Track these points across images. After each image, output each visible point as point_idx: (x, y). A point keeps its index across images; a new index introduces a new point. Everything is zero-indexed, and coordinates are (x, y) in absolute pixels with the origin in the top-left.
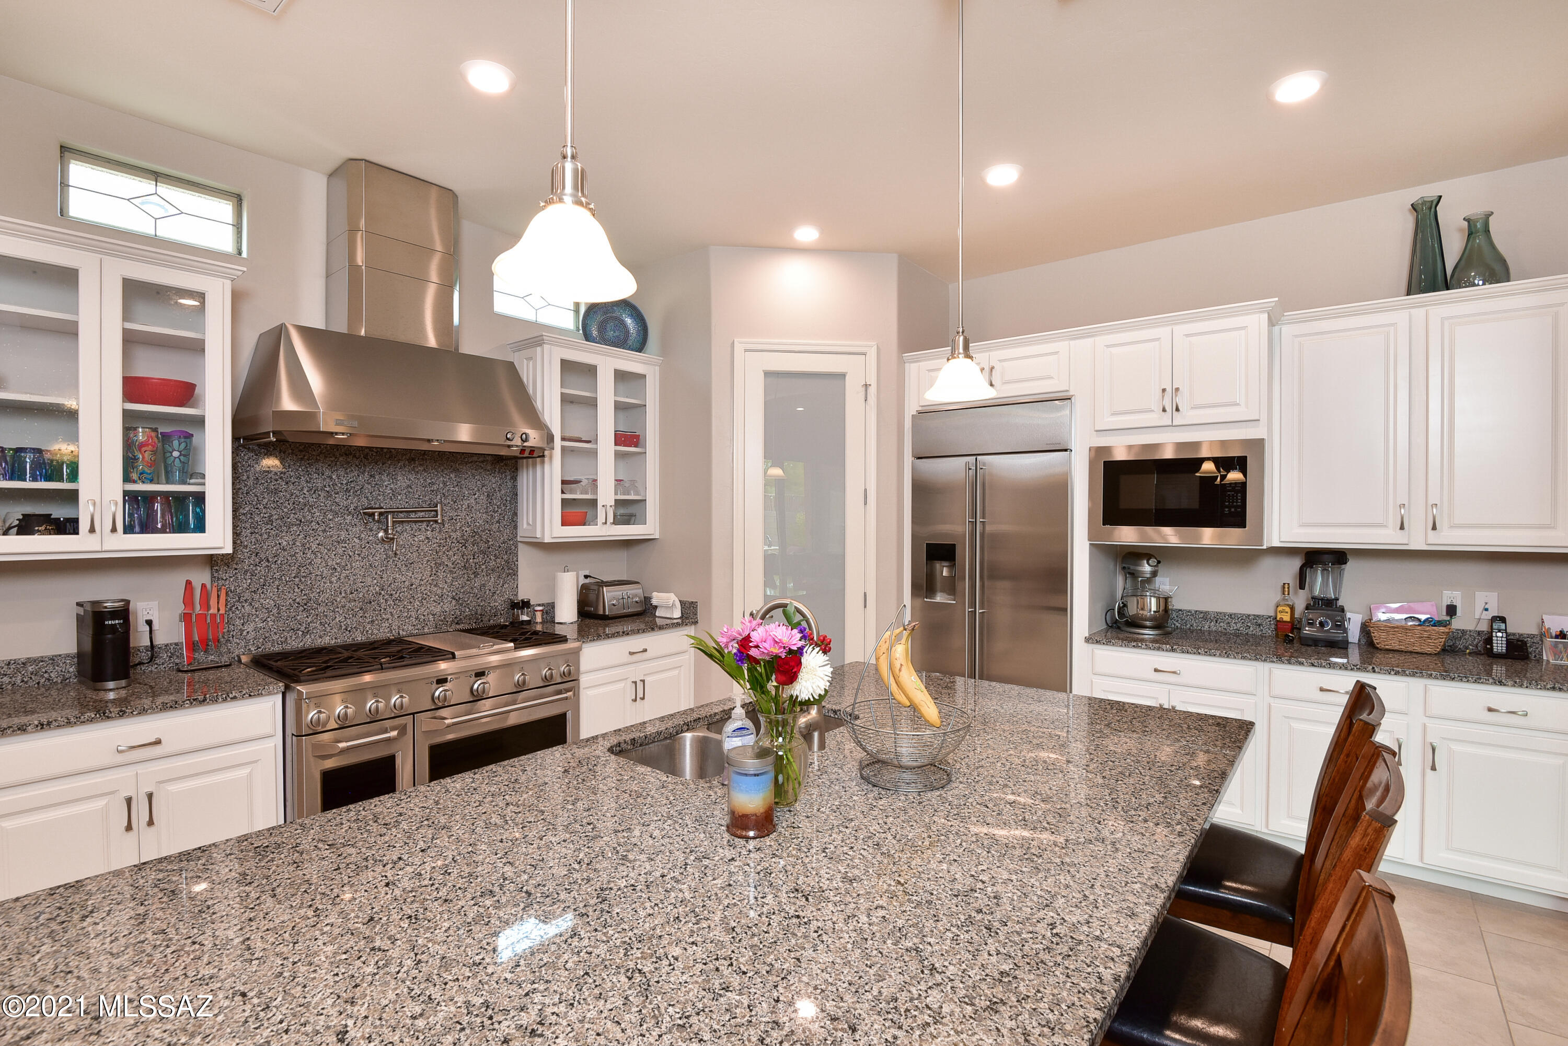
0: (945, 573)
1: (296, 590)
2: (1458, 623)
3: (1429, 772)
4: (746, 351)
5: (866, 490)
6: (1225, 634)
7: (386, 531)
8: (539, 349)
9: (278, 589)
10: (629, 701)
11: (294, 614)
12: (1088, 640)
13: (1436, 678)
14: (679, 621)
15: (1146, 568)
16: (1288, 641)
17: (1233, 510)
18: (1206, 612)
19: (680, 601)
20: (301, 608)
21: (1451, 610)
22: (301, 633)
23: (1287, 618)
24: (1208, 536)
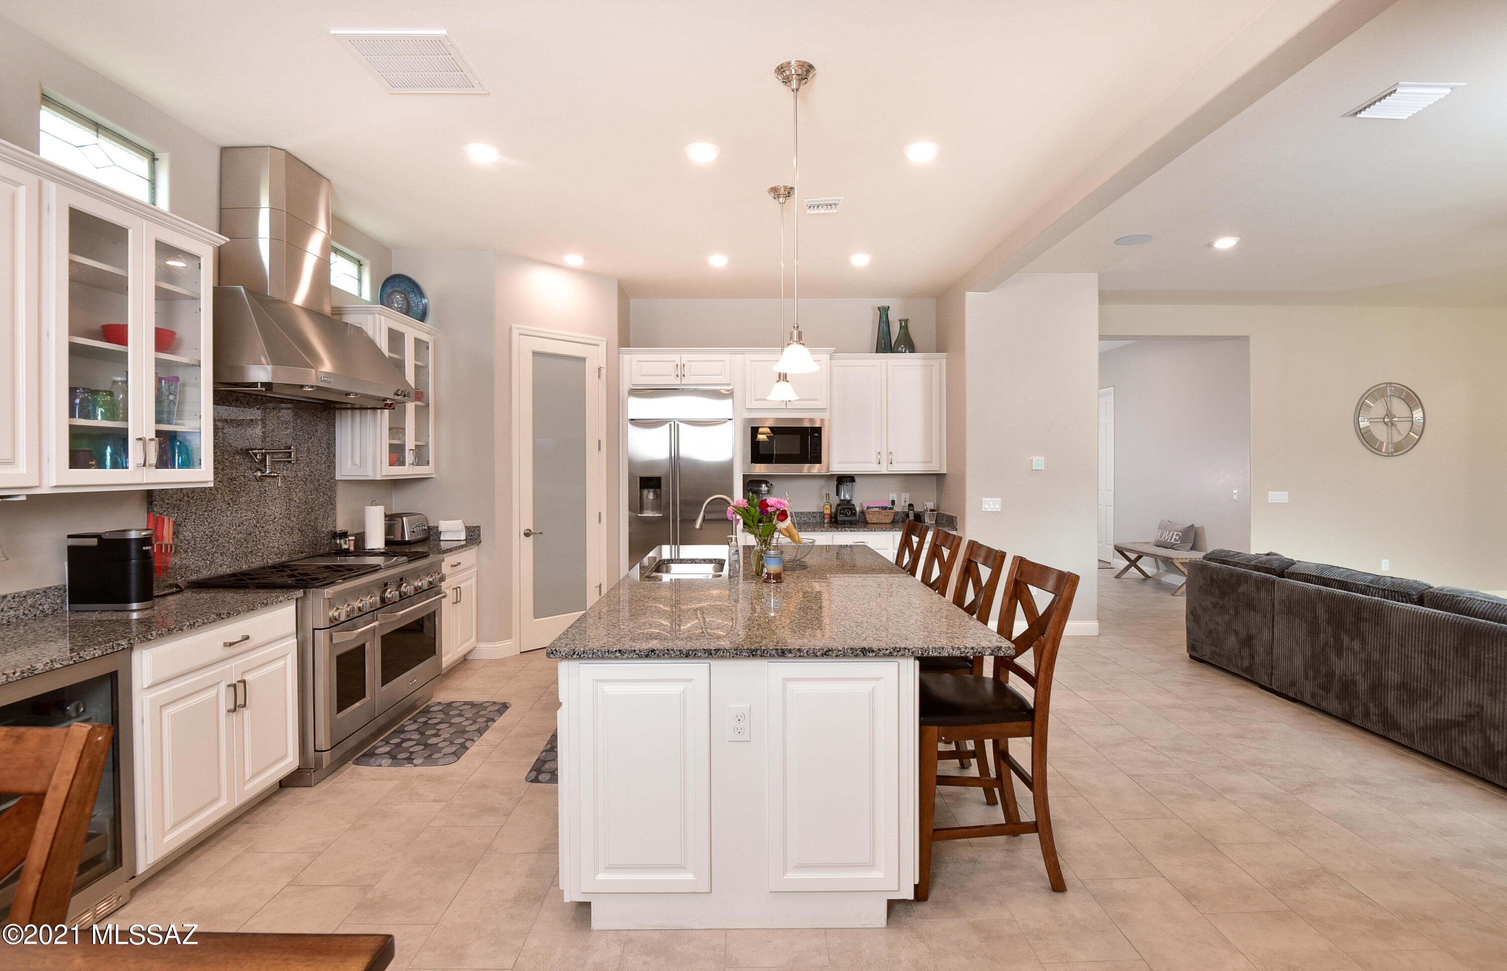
0: (651, 496)
1: (206, 523)
2: (897, 509)
4: (520, 334)
5: (599, 440)
7: (263, 471)
8: (370, 317)
9: (194, 522)
10: (451, 603)
11: (204, 545)
14: (465, 543)
15: (764, 488)
16: (831, 523)
17: (815, 454)
19: (465, 527)
20: (209, 540)
21: (893, 503)
22: (208, 562)
23: (828, 512)
24: (805, 469)
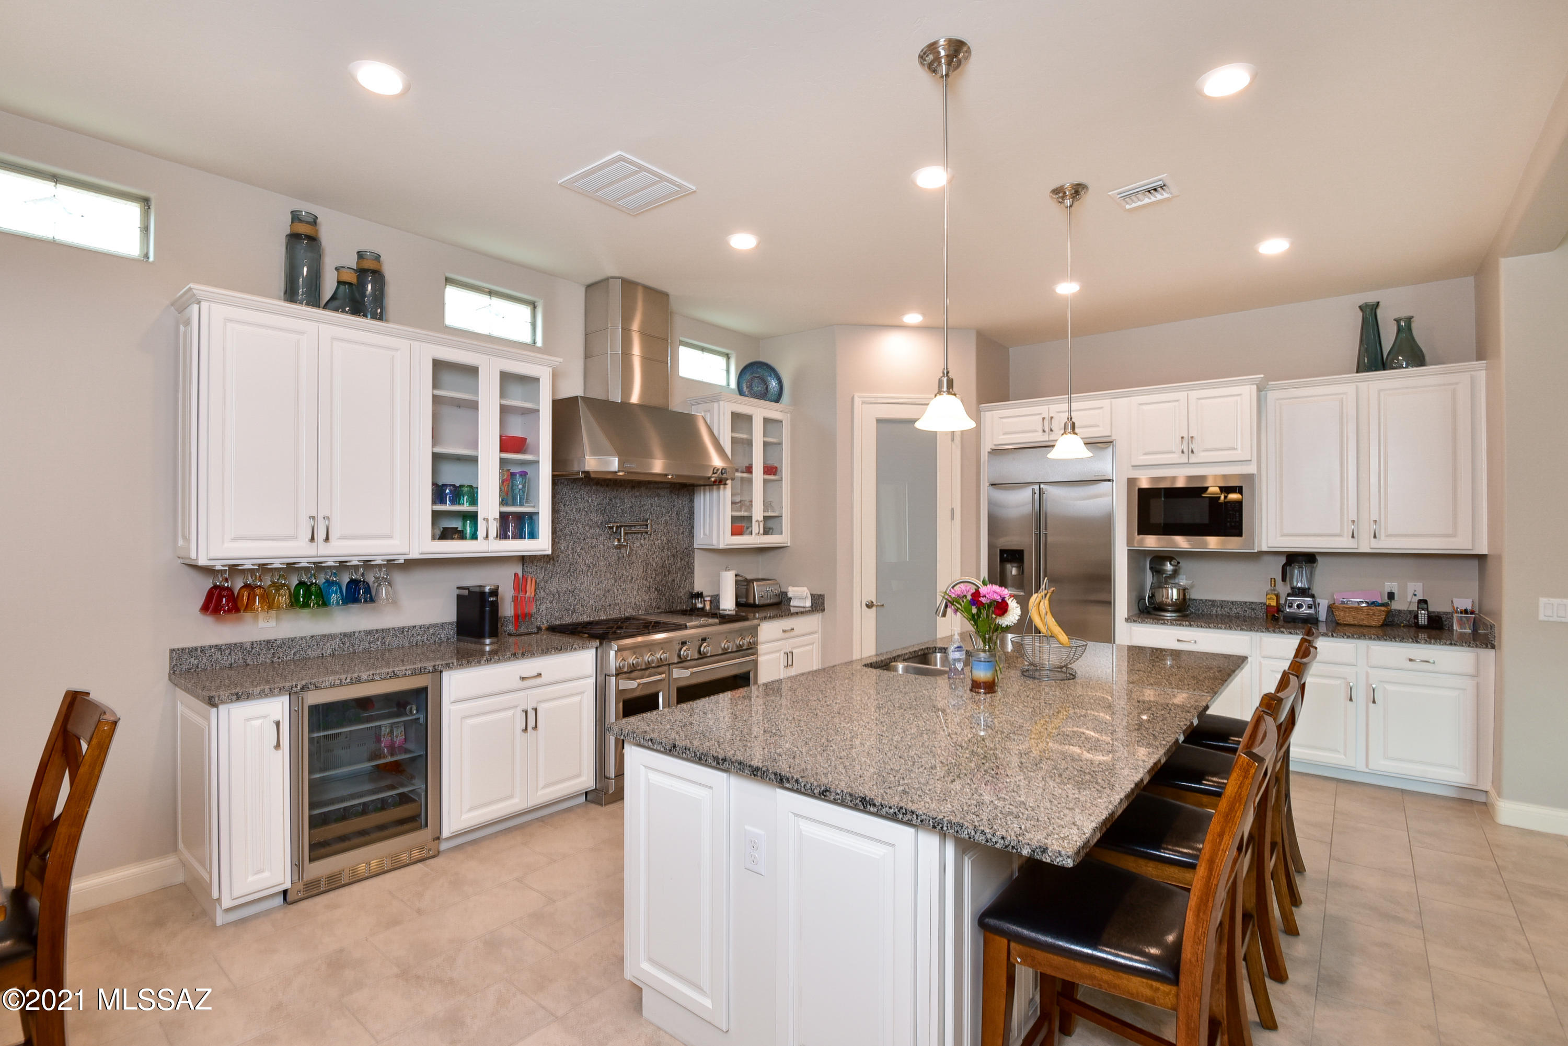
0: (1014, 572)
1: (569, 581)
2: (1396, 606)
3: (1371, 705)
4: (863, 403)
5: (952, 509)
6: (1228, 617)
7: (619, 540)
8: (716, 405)
9: (559, 580)
10: (782, 667)
11: (567, 598)
12: (1127, 620)
13: (1374, 639)
14: (810, 609)
15: (1169, 567)
16: (1275, 619)
17: (1233, 524)
18: (1214, 601)
19: (811, 594)
20: (571, 594)
21: (1391, 596)
23: (1274, 603)
24: (1213, 543)
